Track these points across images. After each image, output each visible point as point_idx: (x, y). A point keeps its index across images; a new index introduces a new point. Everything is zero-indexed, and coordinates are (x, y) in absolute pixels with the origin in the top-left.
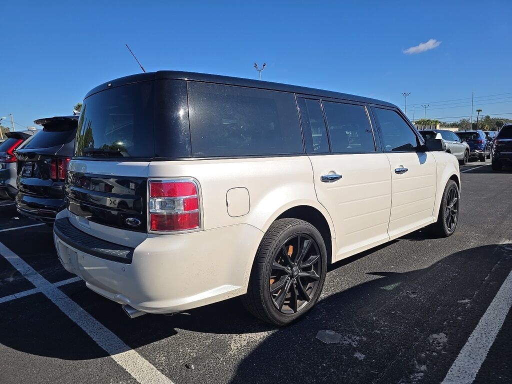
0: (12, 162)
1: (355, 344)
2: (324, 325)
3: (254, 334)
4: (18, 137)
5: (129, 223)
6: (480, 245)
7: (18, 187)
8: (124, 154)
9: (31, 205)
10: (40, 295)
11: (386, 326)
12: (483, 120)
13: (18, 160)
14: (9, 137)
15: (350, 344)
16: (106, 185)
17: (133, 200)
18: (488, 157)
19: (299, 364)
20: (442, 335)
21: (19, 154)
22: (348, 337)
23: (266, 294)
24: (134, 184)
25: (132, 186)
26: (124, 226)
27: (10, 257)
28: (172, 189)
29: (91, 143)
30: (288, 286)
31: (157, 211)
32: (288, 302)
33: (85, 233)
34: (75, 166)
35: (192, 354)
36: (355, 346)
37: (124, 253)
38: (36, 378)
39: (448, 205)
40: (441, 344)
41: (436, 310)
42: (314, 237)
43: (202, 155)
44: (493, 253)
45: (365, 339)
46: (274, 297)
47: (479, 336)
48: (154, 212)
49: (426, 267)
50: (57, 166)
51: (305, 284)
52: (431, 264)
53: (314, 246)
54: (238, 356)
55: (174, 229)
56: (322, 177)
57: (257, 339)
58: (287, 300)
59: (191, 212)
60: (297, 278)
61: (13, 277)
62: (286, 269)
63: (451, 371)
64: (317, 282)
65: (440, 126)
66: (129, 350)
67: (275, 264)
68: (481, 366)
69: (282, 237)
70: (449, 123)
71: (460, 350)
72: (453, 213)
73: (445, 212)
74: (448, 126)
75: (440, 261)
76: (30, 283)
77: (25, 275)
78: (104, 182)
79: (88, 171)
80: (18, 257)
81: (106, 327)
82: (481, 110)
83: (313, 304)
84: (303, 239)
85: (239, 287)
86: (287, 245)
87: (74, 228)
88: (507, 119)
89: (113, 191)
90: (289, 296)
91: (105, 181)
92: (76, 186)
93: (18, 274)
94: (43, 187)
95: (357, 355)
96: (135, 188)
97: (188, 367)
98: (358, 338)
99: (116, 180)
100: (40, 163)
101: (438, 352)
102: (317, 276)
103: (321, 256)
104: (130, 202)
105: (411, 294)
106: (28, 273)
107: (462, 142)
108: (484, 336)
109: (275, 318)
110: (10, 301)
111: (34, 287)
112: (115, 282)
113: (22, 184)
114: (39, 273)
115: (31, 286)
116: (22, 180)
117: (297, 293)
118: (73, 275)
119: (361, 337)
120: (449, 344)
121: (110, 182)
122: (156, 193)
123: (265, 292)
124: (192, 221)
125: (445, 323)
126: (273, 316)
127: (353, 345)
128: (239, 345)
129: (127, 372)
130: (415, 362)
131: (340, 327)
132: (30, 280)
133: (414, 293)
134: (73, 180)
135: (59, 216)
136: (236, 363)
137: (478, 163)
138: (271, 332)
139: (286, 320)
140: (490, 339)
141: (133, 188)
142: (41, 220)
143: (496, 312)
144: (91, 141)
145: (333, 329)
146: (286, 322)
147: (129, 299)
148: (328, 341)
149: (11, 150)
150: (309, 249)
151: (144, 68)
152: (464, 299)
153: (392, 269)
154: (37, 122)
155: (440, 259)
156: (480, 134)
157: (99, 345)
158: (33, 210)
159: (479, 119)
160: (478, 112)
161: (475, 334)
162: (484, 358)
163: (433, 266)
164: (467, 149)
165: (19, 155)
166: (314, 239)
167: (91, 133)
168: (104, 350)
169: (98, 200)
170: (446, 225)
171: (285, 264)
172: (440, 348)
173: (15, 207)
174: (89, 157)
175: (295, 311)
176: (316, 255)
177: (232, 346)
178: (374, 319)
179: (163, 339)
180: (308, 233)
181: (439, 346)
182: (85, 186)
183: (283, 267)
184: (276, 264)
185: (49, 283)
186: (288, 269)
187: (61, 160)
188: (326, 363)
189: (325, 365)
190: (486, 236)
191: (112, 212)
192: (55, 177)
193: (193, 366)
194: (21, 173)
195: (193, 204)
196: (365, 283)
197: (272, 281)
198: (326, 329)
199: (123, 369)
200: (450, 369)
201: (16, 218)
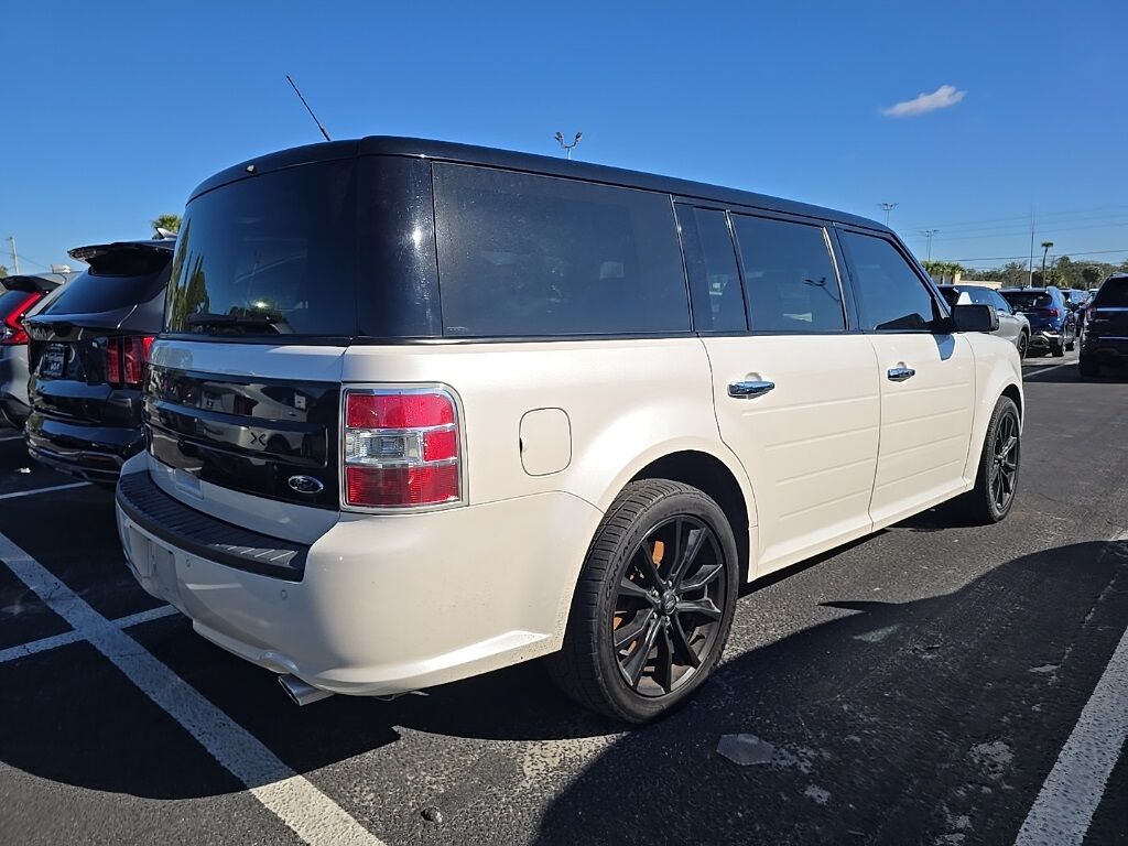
0: (17, 344)
1: (806, 767)
2: (732, 723)
3: (575, 740)
4: (31, 287)
5: (295, 488)
6: (1066, 543)
7: (31, 400)
8: (280, 328)
9: (61, 441)
10: (84, 646)
11: (873, 726)
12: (1055, 266)
13: (32, 339)
14: (8, 287)
15: (794, 766)
16: (239, 398)
17: (301, 434)
18: (1070, 347)
19: (682, 813)
20: (999, 746)
21: (34, 325)
22: (788, 750)
23: (605, 651)
24: (304, 398)
25: (301, 402)
26: (283, 494)
27: (12, 559)
28: (395, 411)
29: (202, 305)
30: (652, 634)
31: (362, 461)
32: (652, 669)
33: (190, 508)
34: (164, 353)
35: (434, 787)
36: (806, 771)
37: (284, 557)
38: (80, 839)
39: (997, 453)
40: (1000, 768)
41: (982, 690)
42: (712, 521)
43: (466, 333)
44: (1099, 561)
45: (827, 755)
46: (622, 657)
47: (1083, 750)
48: (356, 461)
49: (952, 590)
50: (120, 352)
51: (689, 629)
52: (963, 584)
53: (710, 543)
54: (542, 792)
55: (400, 502)
56: (731, 387)
57: (583, 754)
58: (650, 663)
59: (437, 462)
60: (672, 617)
61: (22, 604)
62: (649, 595)
63: (1026, 829)
64: (716, 625)
65: (963, 278)
66: (291, 776)
67: (625, 583)
68: (1093, 817)
69: (641, 522)
70: (980, 270)
71: (1043, 782)
72: (1007, 469)
73: (991, 469)
74: (979, 278)
75: (983, 577)
76: (61, 619)
77: (49, 599)
78: (233, 392)
79: (196, 366)
80: (31, 559)
81: (237, 722)
82: (1051, 244)
83: (706, 674)
84: (687, 527)
85: (544, 636)
86: (652, 539)
87: (163, 496)
88: (1106, 265)
89: (256, 412)
90: (654, 655)
91: (236, 388)
92: (167, 399)
93: (31, 597)
94: (88, 401)
95: (813, 791)
96: (307, 405)
97: (427, 816)
98: (811, 753)
99: (262, 386)
100: (83, 347)
101: (994, 785)
102: (717, 610)
103: (725, 566)
104: (295, 439)
105: (923, 653)
106: (53, 596)
107: (1014, 314)
108: (1095, 749)
109: (623, 707)
110: (15, 660)
111: (68, 628)
112: (264, 623)
113: (39, 394)
114: (81, 597)
115: (63, 626)
116: (39, 384)
117: (672, 650)
118: (159, 603)
119: (816, 750)
120: (1018, 767)
121: (248, 392)
122: (360, 419)
123: (604, 647)
124: (442, 484)
125: (1005, 719)
126: (619, 702)
127: (803, 769)
128: (541, 766)
129: (289, 828)
130: (945, 808)
131: (770, 725)
132: (60, 611)
133: (930, 650)
134: (162, 385)
135: (127, 467)
136: (537, 809)
137: (1049, 360)
138: (612, 738)
139: (649, 710)
140: (1108, 756)
141: (303, 405)
142: (85, 475)
143: (1116, 696)
144: (203, 301)
145: (752, 732)
146: (647, 714)
147: (294, 660)
148: (744, 761)
149: (15, 316)
150: (700, 552)
151: (326, 131)
152: (1043, 665)
153: (876, 594)
154: (76, 253)
155: (982, 573)
156: (1054, 297)
157: (222, 764)
158: (64, 453)
159: (1046, 264)
160: (1044, 248)
161: (1073, 744)
162: (1097, 800)
163: (967, 588)
164: (1025, 329)
165: (33, 328)
166: (711, 528)
167: (203, 283)
168: (234, 777)
169: (219, 432)
170: (992, 496)
171: (646, 584)
172: (998, 775)
173: (23, 444)
174: (199, 333)
175: (668, 690)
176: (716, 564)
177: (525, 768)
178: (845, 708)
179: (367, 751)
180: (699, 514)
181: (995, 772)
182: (188, 400)
183: (643, 591)
184: (628, 584)
185: (104, 619)
186: (652, 595)
187: (130, 340)
188: (742, 812)
189: (740, 815)
190: (1080, 522)
191: (252, 459)
192: (116, 379)
193: (439, 814)
194: (38, 368)
195: (445, 445)
196: (820, 627)
197: (617, 621)
198: (737, 731)
199: (278, 819)
200: (1024, 826)
201: (23, 471)
